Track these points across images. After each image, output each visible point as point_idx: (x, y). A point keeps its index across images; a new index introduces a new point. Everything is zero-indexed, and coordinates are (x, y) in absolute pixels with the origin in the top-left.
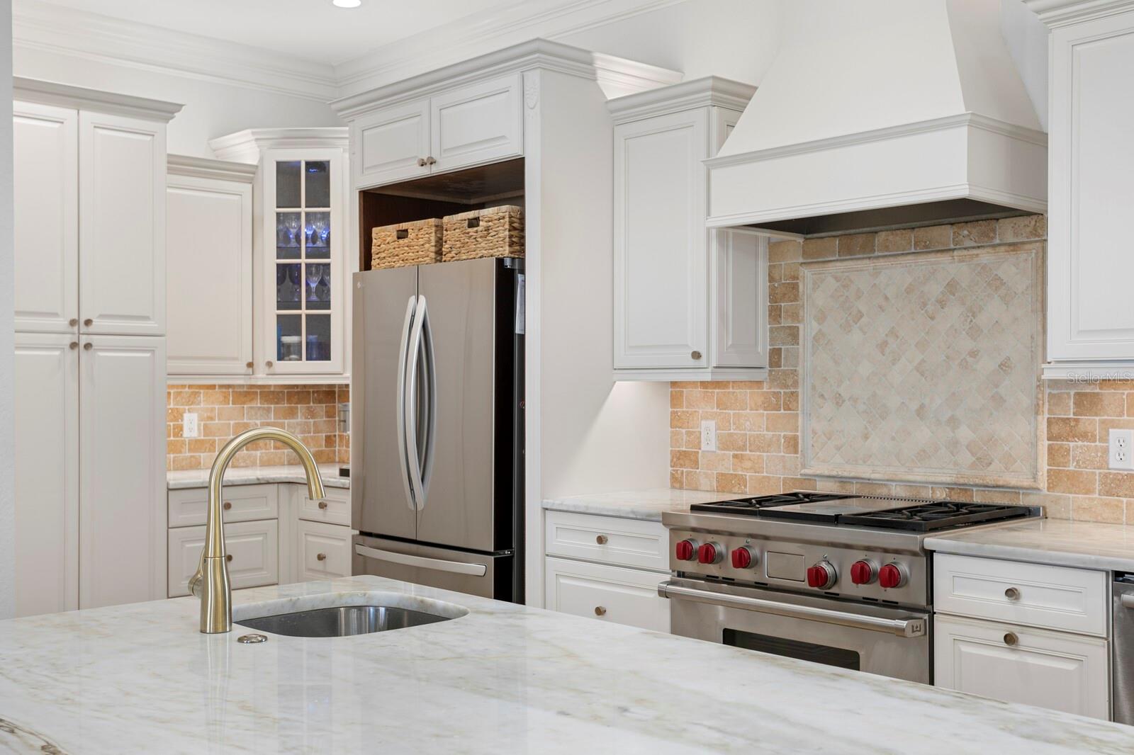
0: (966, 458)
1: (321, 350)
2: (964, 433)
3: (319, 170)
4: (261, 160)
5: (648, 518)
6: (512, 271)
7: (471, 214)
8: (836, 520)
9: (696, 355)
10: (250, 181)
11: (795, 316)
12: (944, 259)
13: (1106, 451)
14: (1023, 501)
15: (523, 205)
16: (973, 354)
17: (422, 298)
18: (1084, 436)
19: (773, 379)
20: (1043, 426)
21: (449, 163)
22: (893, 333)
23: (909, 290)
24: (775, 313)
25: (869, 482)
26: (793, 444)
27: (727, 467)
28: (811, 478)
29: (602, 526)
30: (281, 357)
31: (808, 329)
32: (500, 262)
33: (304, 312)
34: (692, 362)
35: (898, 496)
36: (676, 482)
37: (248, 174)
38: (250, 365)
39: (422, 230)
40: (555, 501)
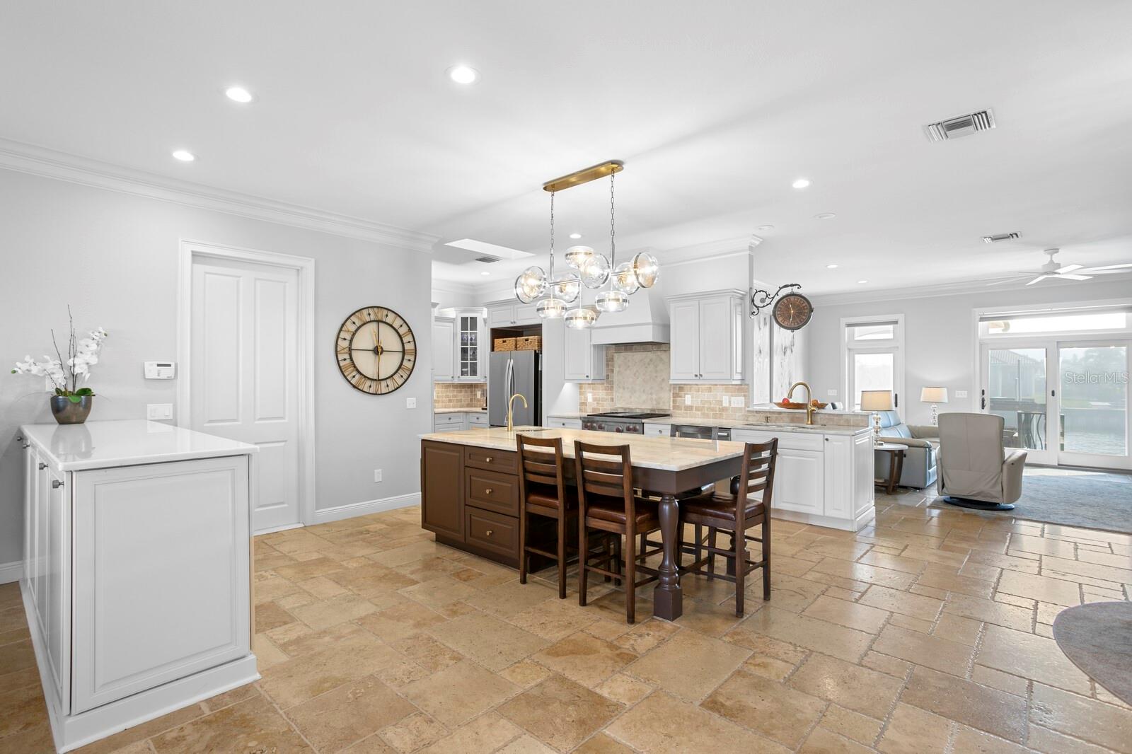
0: (655, 403)
1: (474, 372)
2: (654, 397)
3: (474, 320)
4: (457, 316)
5: (576, 418)
6: (538, 354)
7: (526, 338)
8: (623, 417)
9: (587, 376)
10: (453, 322)
11: (613, 366)
12: (649, 353)
13: (685, 400)
14: (667, 413)
15: (541, 335)
16: (656, 377)
17: (512, 361)
18: (681, 397)
19: (608, 383)
20: (671, 394)
21: (519, 323)
22: (637, 371)
23: (641, 361)
24: (607, 365)
25: (632, 409)
26: (612, 400)
27: (595, 406)
28: (617, 409)
29: (564, 421)
30: (462, 375)
31: (616, 369)
32: (535, 351)
33: (469, 361)
34: (586, 378)
35: (638, 412)
36: (581, 410)
37: (453, 320)
38: (453, 377)
39: (511, 341)
40: (550, 415)
